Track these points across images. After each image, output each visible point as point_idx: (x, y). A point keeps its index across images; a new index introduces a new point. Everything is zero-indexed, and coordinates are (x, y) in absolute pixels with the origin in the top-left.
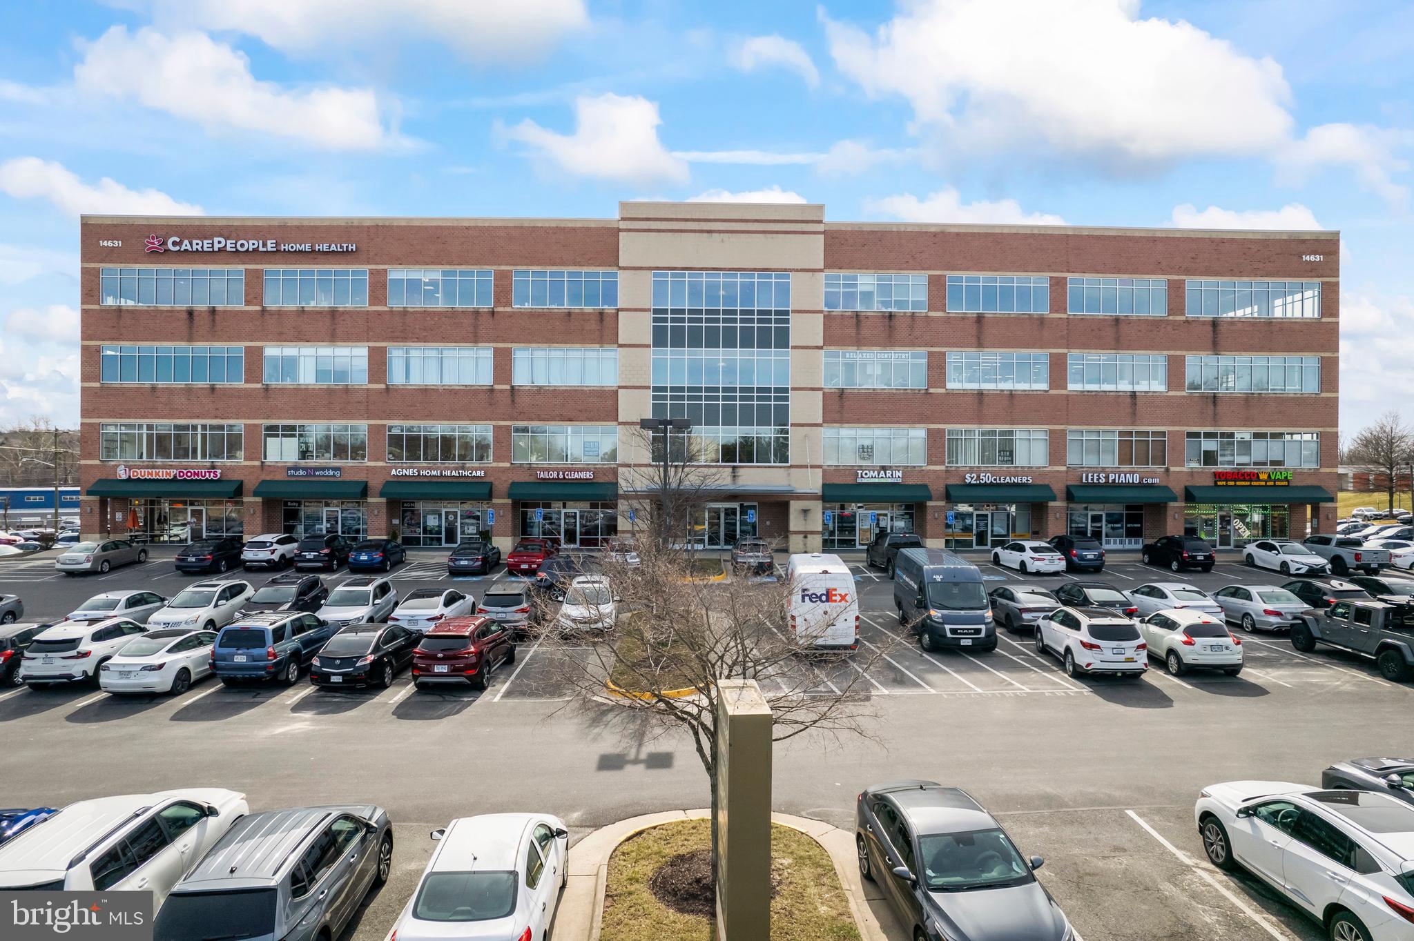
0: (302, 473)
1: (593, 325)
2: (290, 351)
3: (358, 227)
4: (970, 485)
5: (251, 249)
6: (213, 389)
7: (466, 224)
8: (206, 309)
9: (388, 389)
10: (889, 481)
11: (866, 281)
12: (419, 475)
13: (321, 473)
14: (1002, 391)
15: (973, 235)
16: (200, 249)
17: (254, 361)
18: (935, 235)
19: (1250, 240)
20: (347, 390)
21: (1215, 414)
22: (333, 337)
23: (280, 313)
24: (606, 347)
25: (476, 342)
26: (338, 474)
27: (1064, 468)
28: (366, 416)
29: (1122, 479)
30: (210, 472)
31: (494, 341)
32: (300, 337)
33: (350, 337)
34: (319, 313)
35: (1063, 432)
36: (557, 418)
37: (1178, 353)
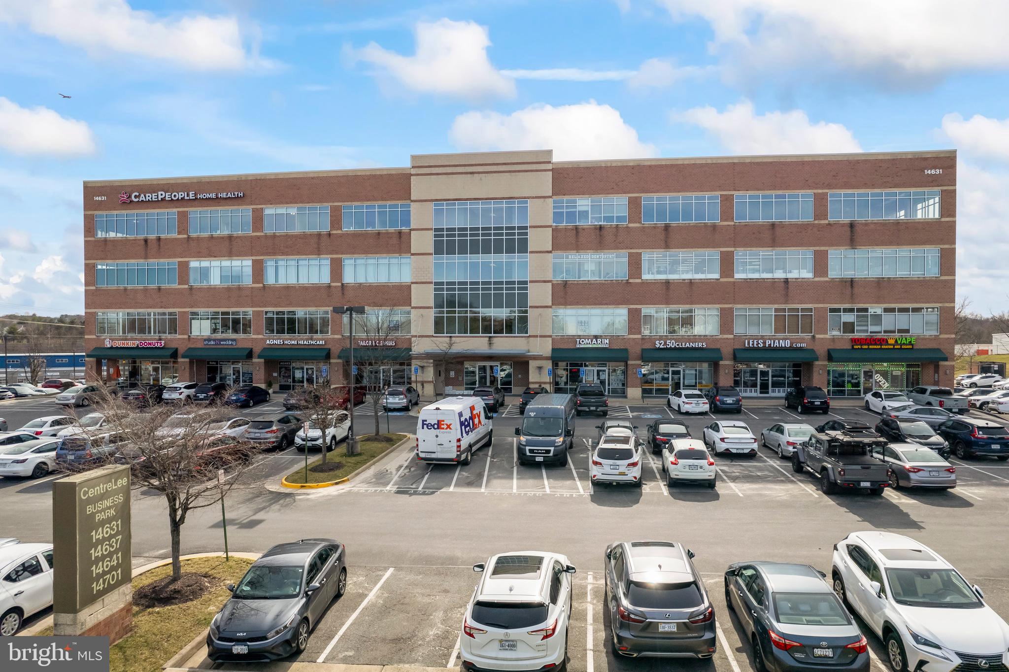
0: (212, 343)
1: (395, 241)
2: (205, 263)
3: (245, 181)
4: (659, 349)
5: (180, 198)
6: (159, 289)
7: (312, 175)
8: (155, 238)
9: (264, 287)
10: (600, 346)
11: (583, 203)
12: (284, 343)
13: (224, 343)
14: (684, 280)
15: (661, 166)
16: (150, 200)
17: (184, 270)
18: (633, 167)
19: (881, 160)
20: (239, 288)
21: (852, 295)
22: (231, 254)
23: (198, 239)
24: (404, 255)
25: (319, 254)
26: (234, 343)
27: (732, 336)
28: (251, 305)
29: (777, 344)
30: (158, 343)
31: (331, 253)
32: (211, 254)
33: (241, 254)
34: (222, 238)
35: (732, 309)
36: (372, 305)
37: (823, 248)
